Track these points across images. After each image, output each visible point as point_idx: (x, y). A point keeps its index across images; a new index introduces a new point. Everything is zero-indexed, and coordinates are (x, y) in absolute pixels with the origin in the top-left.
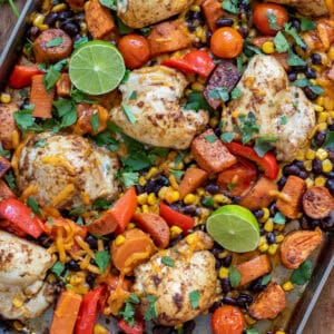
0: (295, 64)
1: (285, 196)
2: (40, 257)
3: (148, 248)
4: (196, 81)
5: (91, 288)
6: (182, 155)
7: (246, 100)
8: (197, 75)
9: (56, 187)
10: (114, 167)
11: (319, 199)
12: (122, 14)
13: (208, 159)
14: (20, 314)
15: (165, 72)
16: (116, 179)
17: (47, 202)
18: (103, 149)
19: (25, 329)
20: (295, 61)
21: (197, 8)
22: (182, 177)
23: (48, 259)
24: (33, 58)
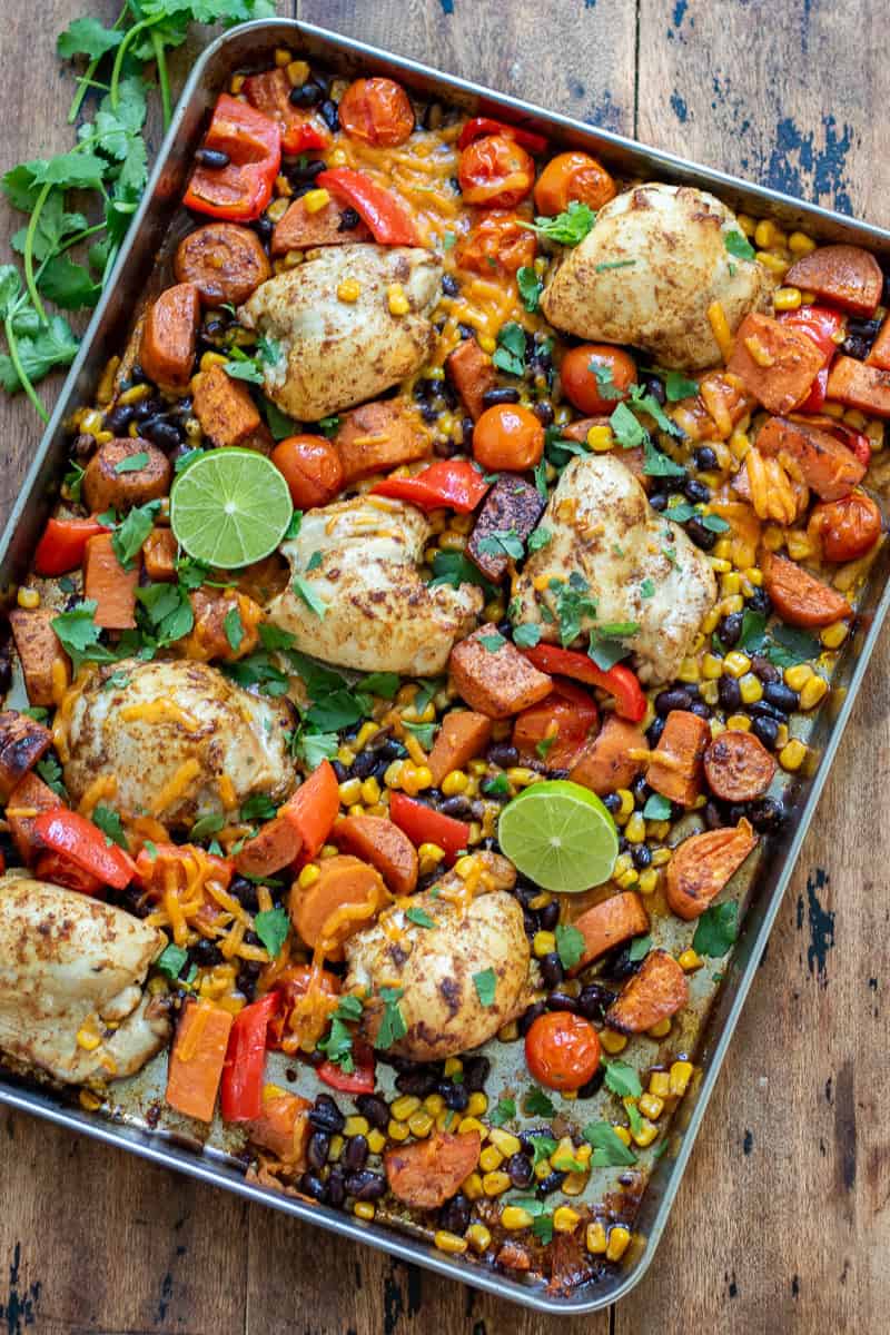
0: (662, 472)
1: (666, 755)
2: (133, 931)
3: (372, 892)
4: (448, 528)
5: (250, 1001)
6: (431, 689)
7: (562, 549)
8: (450, 512)
9: (160, 769)
10: (283, 724)
11: (740, 758)
12: (276, 391)
13: (490, 685)
14: (96, 1065)
15: (380, 508)
16: (288, 751)
17: (139, 809)
18: (254, 690)
19: (105, 1107)
20: (660, 466)
21: (437, 372)
22: (435, 736)
23: (150, 935)
24: (85, 508)
